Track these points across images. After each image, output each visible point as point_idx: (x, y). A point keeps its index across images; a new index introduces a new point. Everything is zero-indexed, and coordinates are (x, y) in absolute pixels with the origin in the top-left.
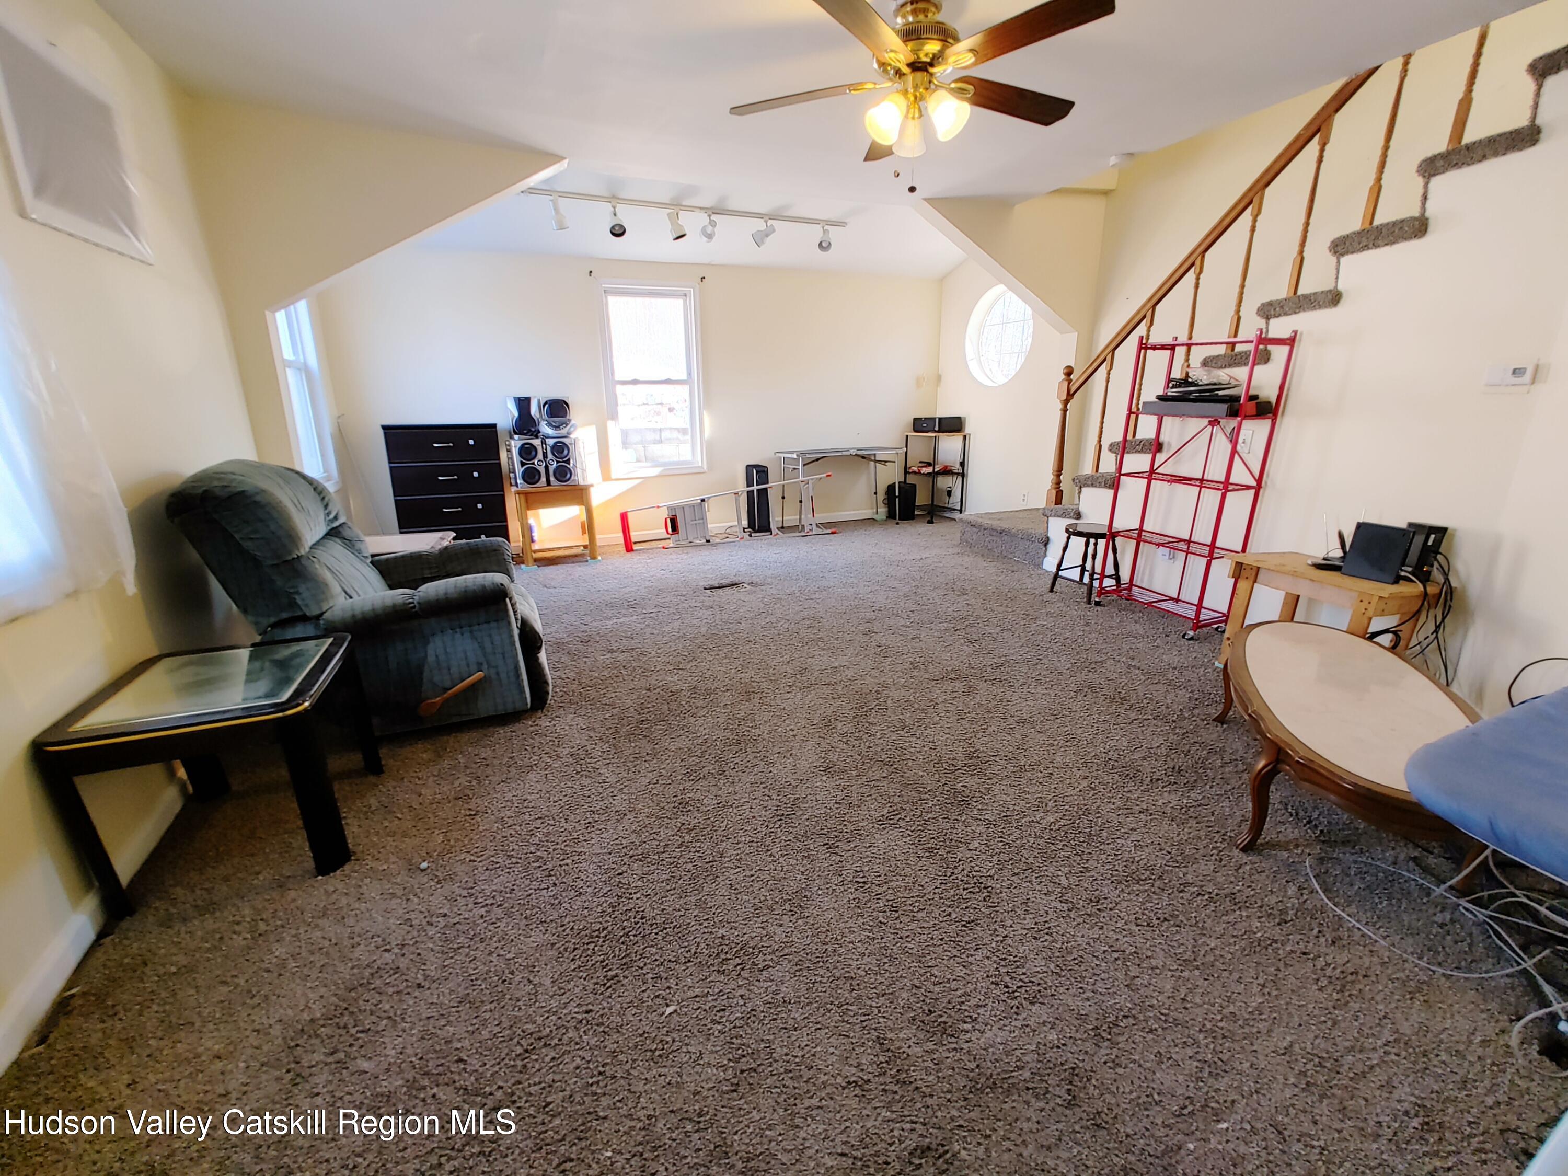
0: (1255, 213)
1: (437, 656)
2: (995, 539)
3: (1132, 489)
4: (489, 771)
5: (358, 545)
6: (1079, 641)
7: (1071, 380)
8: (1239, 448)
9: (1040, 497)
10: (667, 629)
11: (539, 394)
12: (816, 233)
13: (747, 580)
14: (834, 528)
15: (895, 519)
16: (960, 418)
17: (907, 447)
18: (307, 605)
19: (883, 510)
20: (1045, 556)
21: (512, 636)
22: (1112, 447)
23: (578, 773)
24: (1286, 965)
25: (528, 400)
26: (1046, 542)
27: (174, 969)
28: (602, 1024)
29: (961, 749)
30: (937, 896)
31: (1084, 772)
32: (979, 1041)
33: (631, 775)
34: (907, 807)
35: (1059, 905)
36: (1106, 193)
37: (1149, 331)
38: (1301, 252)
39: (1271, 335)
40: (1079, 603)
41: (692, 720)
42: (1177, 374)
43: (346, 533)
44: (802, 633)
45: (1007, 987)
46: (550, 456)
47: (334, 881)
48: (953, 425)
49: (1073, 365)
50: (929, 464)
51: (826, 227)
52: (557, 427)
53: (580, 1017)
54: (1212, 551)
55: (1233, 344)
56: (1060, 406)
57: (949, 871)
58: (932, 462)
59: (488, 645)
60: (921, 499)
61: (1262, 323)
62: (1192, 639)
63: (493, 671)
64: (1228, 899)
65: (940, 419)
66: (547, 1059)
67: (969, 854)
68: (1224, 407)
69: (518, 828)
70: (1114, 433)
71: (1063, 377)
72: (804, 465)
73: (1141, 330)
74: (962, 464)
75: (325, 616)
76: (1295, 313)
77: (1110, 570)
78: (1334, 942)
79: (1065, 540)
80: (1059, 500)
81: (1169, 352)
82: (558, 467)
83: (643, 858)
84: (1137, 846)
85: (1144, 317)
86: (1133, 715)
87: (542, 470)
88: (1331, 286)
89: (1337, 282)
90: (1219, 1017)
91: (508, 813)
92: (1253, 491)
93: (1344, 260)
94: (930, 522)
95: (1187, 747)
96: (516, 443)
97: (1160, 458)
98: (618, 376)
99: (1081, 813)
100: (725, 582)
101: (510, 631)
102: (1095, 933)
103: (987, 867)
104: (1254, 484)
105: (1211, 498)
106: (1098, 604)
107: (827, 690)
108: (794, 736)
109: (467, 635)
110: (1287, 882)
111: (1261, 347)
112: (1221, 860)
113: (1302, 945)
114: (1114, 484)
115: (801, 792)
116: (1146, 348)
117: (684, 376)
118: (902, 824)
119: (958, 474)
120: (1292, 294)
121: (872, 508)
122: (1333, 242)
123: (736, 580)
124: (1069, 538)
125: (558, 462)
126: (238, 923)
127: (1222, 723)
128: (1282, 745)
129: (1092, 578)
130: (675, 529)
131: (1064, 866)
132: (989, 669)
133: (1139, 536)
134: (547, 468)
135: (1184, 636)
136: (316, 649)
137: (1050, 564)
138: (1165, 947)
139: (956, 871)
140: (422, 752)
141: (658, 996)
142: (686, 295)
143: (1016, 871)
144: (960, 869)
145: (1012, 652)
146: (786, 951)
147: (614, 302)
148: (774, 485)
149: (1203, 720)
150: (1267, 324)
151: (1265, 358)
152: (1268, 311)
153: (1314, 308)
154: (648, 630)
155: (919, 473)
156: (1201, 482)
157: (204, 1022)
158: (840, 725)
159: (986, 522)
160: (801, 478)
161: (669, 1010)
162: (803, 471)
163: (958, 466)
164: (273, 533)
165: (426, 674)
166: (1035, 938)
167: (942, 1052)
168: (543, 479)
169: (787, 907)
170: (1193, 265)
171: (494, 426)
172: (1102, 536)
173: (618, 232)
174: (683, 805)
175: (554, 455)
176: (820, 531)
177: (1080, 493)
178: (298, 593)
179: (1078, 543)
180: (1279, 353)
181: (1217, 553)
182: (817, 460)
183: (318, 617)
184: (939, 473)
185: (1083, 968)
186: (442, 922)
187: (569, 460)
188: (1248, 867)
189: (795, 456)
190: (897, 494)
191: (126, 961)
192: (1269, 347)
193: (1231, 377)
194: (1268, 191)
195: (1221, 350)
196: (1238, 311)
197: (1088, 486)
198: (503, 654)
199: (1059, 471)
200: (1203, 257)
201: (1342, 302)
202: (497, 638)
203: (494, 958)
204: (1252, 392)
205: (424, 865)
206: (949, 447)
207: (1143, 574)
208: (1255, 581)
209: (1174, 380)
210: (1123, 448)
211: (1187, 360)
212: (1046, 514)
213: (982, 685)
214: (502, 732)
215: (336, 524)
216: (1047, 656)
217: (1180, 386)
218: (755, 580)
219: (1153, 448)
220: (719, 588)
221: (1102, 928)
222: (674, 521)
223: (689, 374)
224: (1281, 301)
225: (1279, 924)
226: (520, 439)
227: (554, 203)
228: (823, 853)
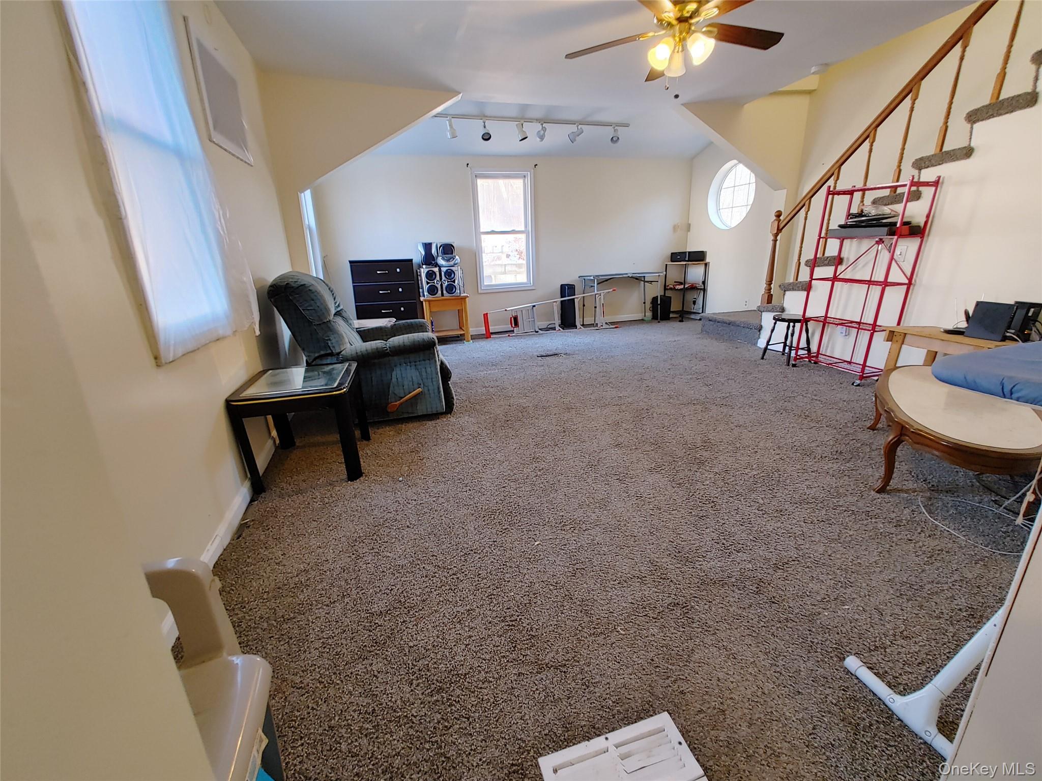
0: (914, 98)
1: (397, 379)
2: (725, 328)
3: (821, 290)
4: (426, 440)
5: (350, 321)
6: (780, 385)
7: (780, 220)
8: (895, 257)
9: (756, 301)
10: (517, 377)
11: (437, 239)
12: (609, 132)
13: (563, 352)
14: (617, 325)
15: (657, 319)
16: (702, 252)
17: (666, 271)
18: (334, 347)
19: (649, 314)
20: (759, 338)
21: (437, 369)
22: (807, 263)
23: (475, 443)
24: (896, 544)
25: (430, 244)
26: (760, 328)
27: (290, 514)
28: (502, 547)
29: (699, 438)
30: (684, 505)
31: (778, 451)
32: (706, 566)
33: (505, 445)
34: (666, 464)
35: (757, 511)
36: (809, 92)
37: (836, 183)
38: (946, 123)
39: (922, 180)
40: (781, 365)
41: (537, 421)
42: (854, 210)
43: (344, 314)
44: (600, 379)
45: (724, 544)
46: (443, 278)
47: (357, 484)
48: (699, 257)
49: (783, 211)
50: (681, 283)
51: (616, 128)
52: (448, 260)
53: (491, 543)
54: (874, 328)
55: (896, 187)
56: (772, 238)
57: (691, 494)
58: (683, 281)
59: (424, 374)
60: (675, 306)
61: (916, 172)
62: (858, 385)
63: (426, 389)
64: (864, 514)
65: (689, 252)
66: (477, 558)
67: (703, 487)
68: (886, 229)
69: (446, 466)
70: (808, 254)
71: (775, 218)
72: (598, 284)
73: (831, 182)
74: (704, 283)
75: (342, 353)
76: (940, 164)
77: (803, 344)
78: (930, 536)
79: (773, 325)
80: (770, 299)
81: (849, 196)
82: (448, 285)
83: (515, 481)
84: (809, 487)
85: (833, 174)
86: (813, 425)
87: (439, 286)
88: (965, 144)
89: (970, 141)
90: (851, 564)
91: (440, 459)
92: (905, 287)
93: (975, 126)
94: (680, 321)
95: (848, 442)
96: (424, 271)
97: (841, 268)
98: (482, 230)
99: (774, 470)
100: (549, 353)
101: (436, 366)
102: (779, 524)
103: (714, 492)
104: (907, 281)
105: (876, 291)
106: (794, 366)
107: (617, 408)
108: (597, 429)
109: (413, 367)
110: (905, 508)
111: (914, 188)
112: (862, 496)
113: (909, 536)
114: (808, 287)
115: (603, 455)
116: (834, 194)
117: (523, 229)
118: (662, 471)
119: (701, 289)
120: (938, 150)
121: (642, 313)
122: (968, 114)
123: (556, 352)
124: (775, 323)
125: (448, 282)
126: (315, 498)
127: (874, 430)
128: (904, 424)
129: (790, 350)
130: (516, 324)
131: (762, 495)
132: (718, 399)
133: (825, 321)
134: (442, 285)
135: (853, 384)
136: (341, 368)
137: (762, 343)
138: (821, 533)
139: (695, 494)
140: (388, 431)
141: (530, 538)
142: (525, 177)
143: (732, 495)
144: (697, 493)
145: (734, 390)
146: (598, 523)
147: (480, 182)
148: (578, 298)
149: (860, 428)
150: (920, 173)
151: (916, 196)
152: (921, 164)
153: (953, 160)
154: (505, 377)
155: (674, 288)
156: (870, 283)
157: (310, 535)
158: (624, 425)
159: (719, 318)
160: (596, 292)
161: (536, 543)
162: (597, 288)
163: (701, 284)
164: (318, 307)
165: (391, 389)
166: (742, 525)
167: (685, 569)
168: (440, 292)
169: (597, 505)
170: (868, 137)
171: (411, 260)
172: (798, 321)
173: (487, 137)
174: (535, 459)
175: (446, 277)
176: (608, 327)
177: (784, 295)
178: (330, 340)
179: (782, 327)
180: (927, 192)
181: (877, 329)
182: (606, 281)
183: (338, 354)
184: (687, 289)
185: (769, 539)
186: (414, 503)
187: (455, 280)
188: (879, 500)
189: (592, 278)
190: (659, 303)
191: (268, 509)
192: (921, 188)
193: (892, 210)
194: (923, 82)
195: (887, 192)
196: (899, 166)
197: (790, 290)
198: (432, 379)
199: (770, 282)
200: (876, 130)
201: (974, 155)
202: (429, 370)
203: (443, 518)
204: (905, 220)
205: (401, 479)
206: (695, 273)
207: (827, 347)
208: (903, 343)
209: (852, 214)
210: (814, 263)
211: (862, 201)
212: (760, 311)
213: (714, 407)
214: (430, 423)
215: (339, 309)
216: (757, 393)
217: (855, 218)
218: (568, 352)
219: (836, 262)
220: (546, 356)
221: (782, 523)
222: (516, 319)
223: (526, 226)
224: (929, 156)
225: (895, 526)
226: (426, 268)
227: (450, 121)
228: (617, 483)
